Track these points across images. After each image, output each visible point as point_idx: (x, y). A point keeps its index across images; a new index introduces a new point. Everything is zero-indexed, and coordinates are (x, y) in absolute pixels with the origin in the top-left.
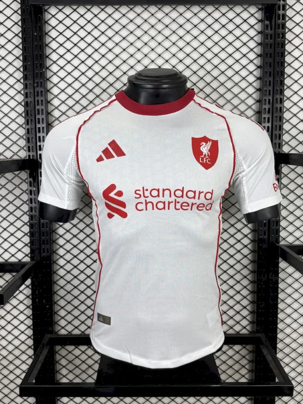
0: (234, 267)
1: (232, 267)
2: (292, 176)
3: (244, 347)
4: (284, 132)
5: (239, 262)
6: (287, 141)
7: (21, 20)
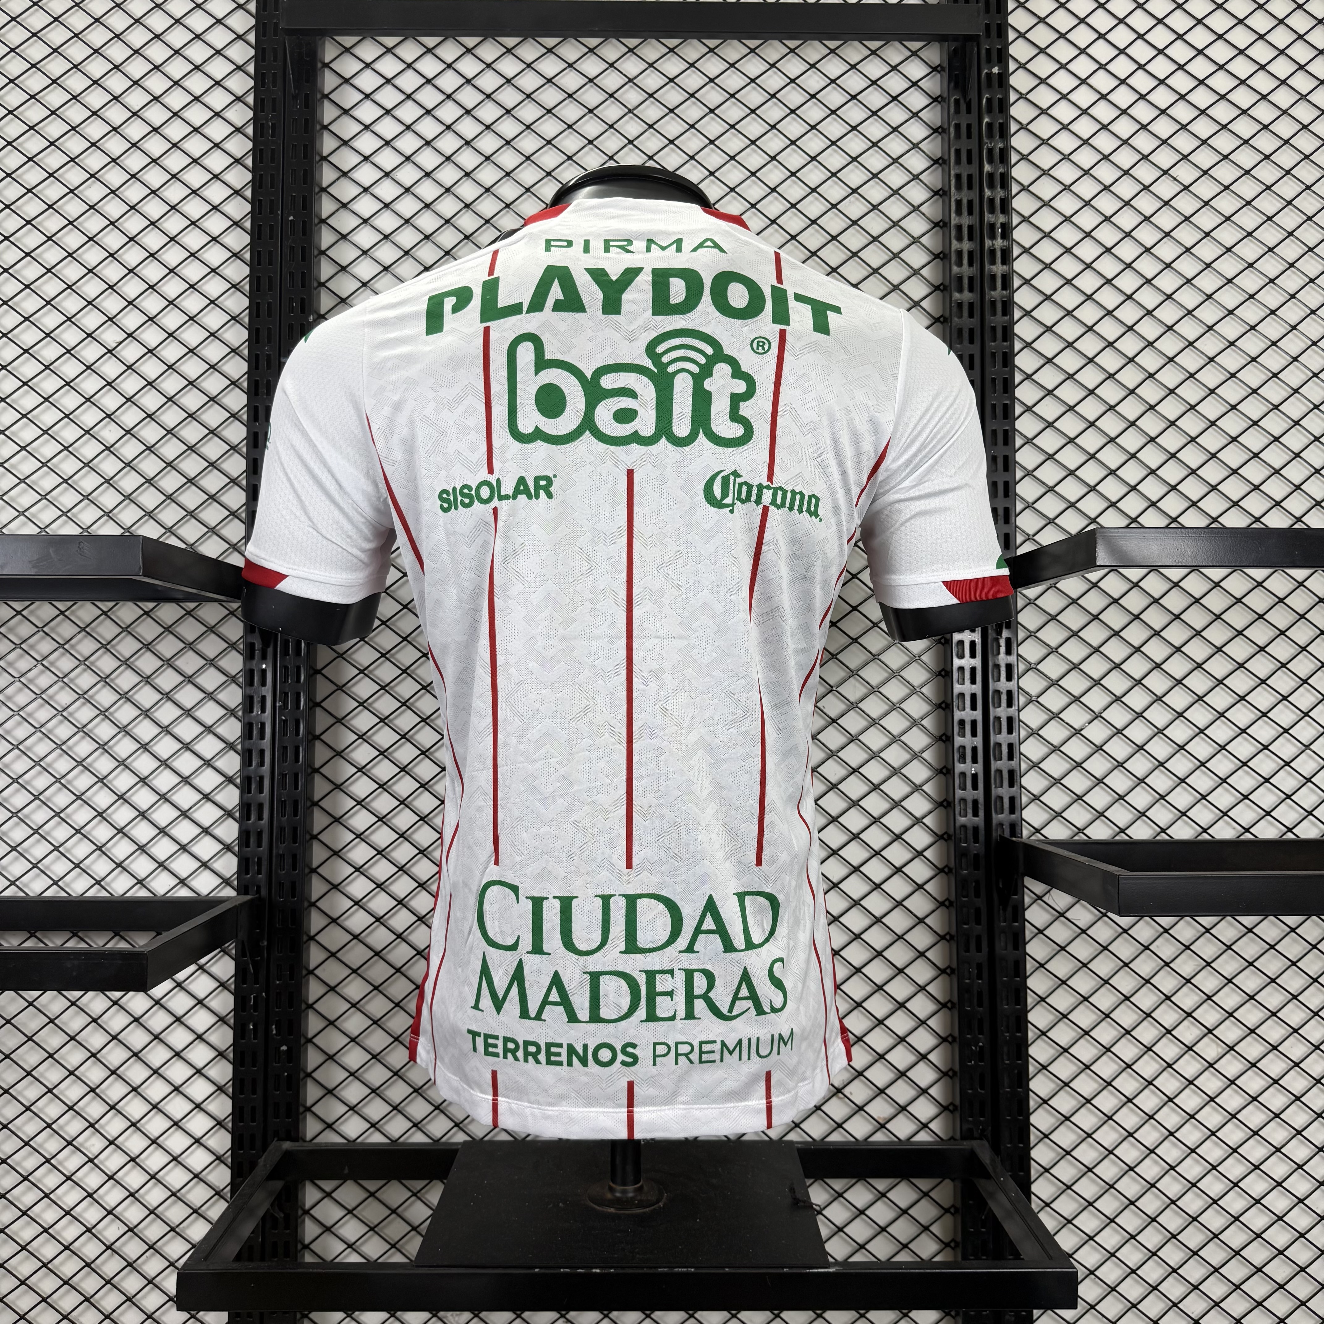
0: (884, 920)
1: (878, 920)
2: (1052, 635)
3: (926, 1194)
4: (1019, 506)
5: (899, 904)
6: (1031, 532)
7: (253, 181)
